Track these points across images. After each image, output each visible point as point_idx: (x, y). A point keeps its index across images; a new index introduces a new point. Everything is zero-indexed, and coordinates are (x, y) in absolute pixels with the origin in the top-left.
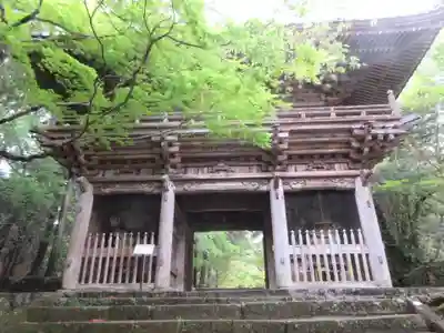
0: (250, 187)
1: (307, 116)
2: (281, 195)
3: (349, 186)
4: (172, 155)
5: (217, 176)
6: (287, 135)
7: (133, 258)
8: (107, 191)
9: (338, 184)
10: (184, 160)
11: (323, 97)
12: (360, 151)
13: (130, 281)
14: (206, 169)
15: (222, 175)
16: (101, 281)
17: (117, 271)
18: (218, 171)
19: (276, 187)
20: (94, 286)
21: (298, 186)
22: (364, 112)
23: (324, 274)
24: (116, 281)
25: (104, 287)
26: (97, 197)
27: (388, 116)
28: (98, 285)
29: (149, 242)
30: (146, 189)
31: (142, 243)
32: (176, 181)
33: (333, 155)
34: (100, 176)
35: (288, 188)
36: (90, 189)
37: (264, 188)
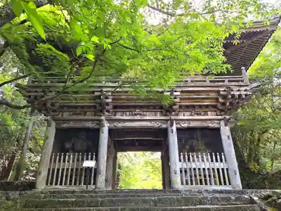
0: (156, 125)
2: (175, 130)
3: (217, 126)
4: (107, 104)
5: (136, 118)
6: (179, 93)
7: (81, 169)
8: (65, 125)
9: (210, 125)
10: (115, 107)
12: (224, 104)
13: (80, 184)
14: (128, 113)
15: (138, 117)
16: (61, 184)
17: (71, 177)
18: (136, 115)
19: (172, 125)
20: (57, 187)
21: (185, 125)
22: (227, 80)
23: (201, 180)
24: (70, 184)
25: (63, 187)
26: (57, 130)
27: (242, 83)
29: (92, 159)
30: (89, 125)
31: (87, 159)
32: (109, 120)
33: (207, 106)
34: (60, 116)
35: (179, 126)
36: (54, 124)
37: (164, 126)
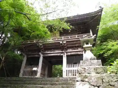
0: (59, 54)
1: (70, 38)
2: (66, 56)
3: (82, 53)
4: (42, 48)
5: (52, 52)
7: (33, 71)
8: (29, 56)
9: (79, 53)
10: (45, 49)
11: (78, 32)
13: (32, 76)
14: (49, 51)
17: (30, 73)
18: (52, 51)
19: (64, 54)
21: (69, 54)
22: (84, 35)
23: (74, 74)
26: (27, 58)
28: (26, 76)
29: (36, 67)
30: (37, 56)
31: (35, 67)
32: (43, 54)
33: (78, 46)
34: (28, 53)
35: (67, 54)
36: (26, 56)
37: (62, 55)
